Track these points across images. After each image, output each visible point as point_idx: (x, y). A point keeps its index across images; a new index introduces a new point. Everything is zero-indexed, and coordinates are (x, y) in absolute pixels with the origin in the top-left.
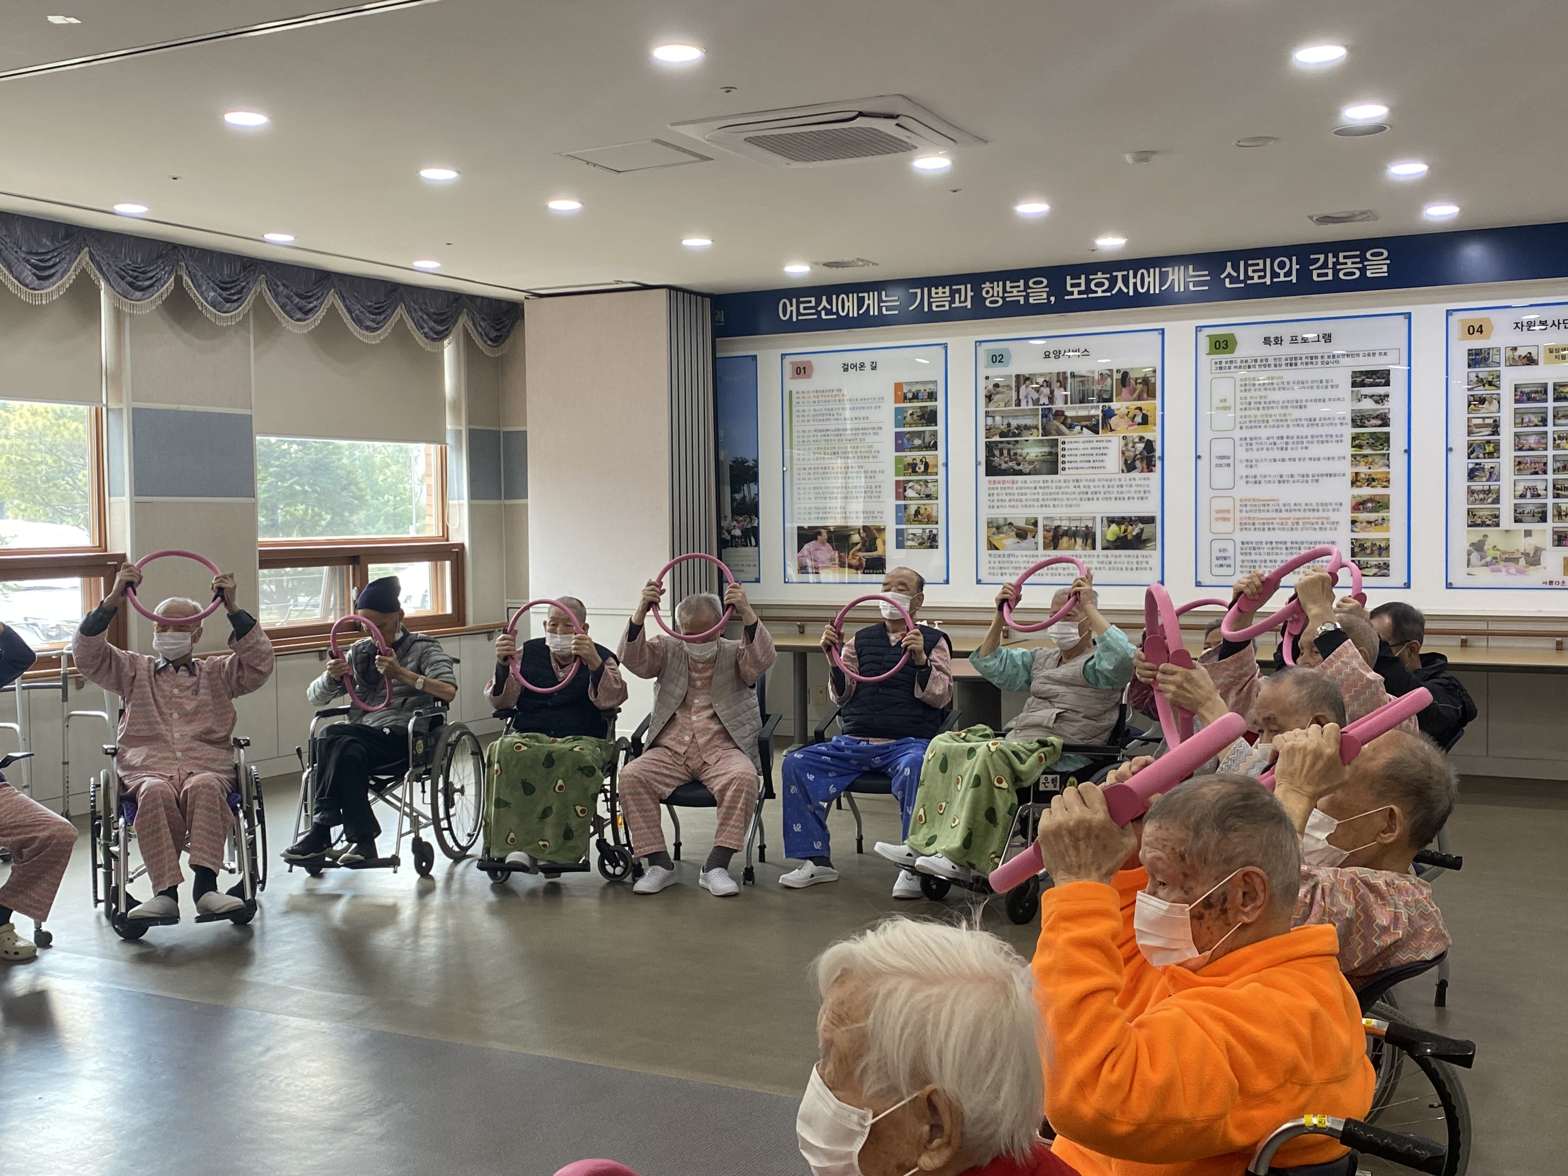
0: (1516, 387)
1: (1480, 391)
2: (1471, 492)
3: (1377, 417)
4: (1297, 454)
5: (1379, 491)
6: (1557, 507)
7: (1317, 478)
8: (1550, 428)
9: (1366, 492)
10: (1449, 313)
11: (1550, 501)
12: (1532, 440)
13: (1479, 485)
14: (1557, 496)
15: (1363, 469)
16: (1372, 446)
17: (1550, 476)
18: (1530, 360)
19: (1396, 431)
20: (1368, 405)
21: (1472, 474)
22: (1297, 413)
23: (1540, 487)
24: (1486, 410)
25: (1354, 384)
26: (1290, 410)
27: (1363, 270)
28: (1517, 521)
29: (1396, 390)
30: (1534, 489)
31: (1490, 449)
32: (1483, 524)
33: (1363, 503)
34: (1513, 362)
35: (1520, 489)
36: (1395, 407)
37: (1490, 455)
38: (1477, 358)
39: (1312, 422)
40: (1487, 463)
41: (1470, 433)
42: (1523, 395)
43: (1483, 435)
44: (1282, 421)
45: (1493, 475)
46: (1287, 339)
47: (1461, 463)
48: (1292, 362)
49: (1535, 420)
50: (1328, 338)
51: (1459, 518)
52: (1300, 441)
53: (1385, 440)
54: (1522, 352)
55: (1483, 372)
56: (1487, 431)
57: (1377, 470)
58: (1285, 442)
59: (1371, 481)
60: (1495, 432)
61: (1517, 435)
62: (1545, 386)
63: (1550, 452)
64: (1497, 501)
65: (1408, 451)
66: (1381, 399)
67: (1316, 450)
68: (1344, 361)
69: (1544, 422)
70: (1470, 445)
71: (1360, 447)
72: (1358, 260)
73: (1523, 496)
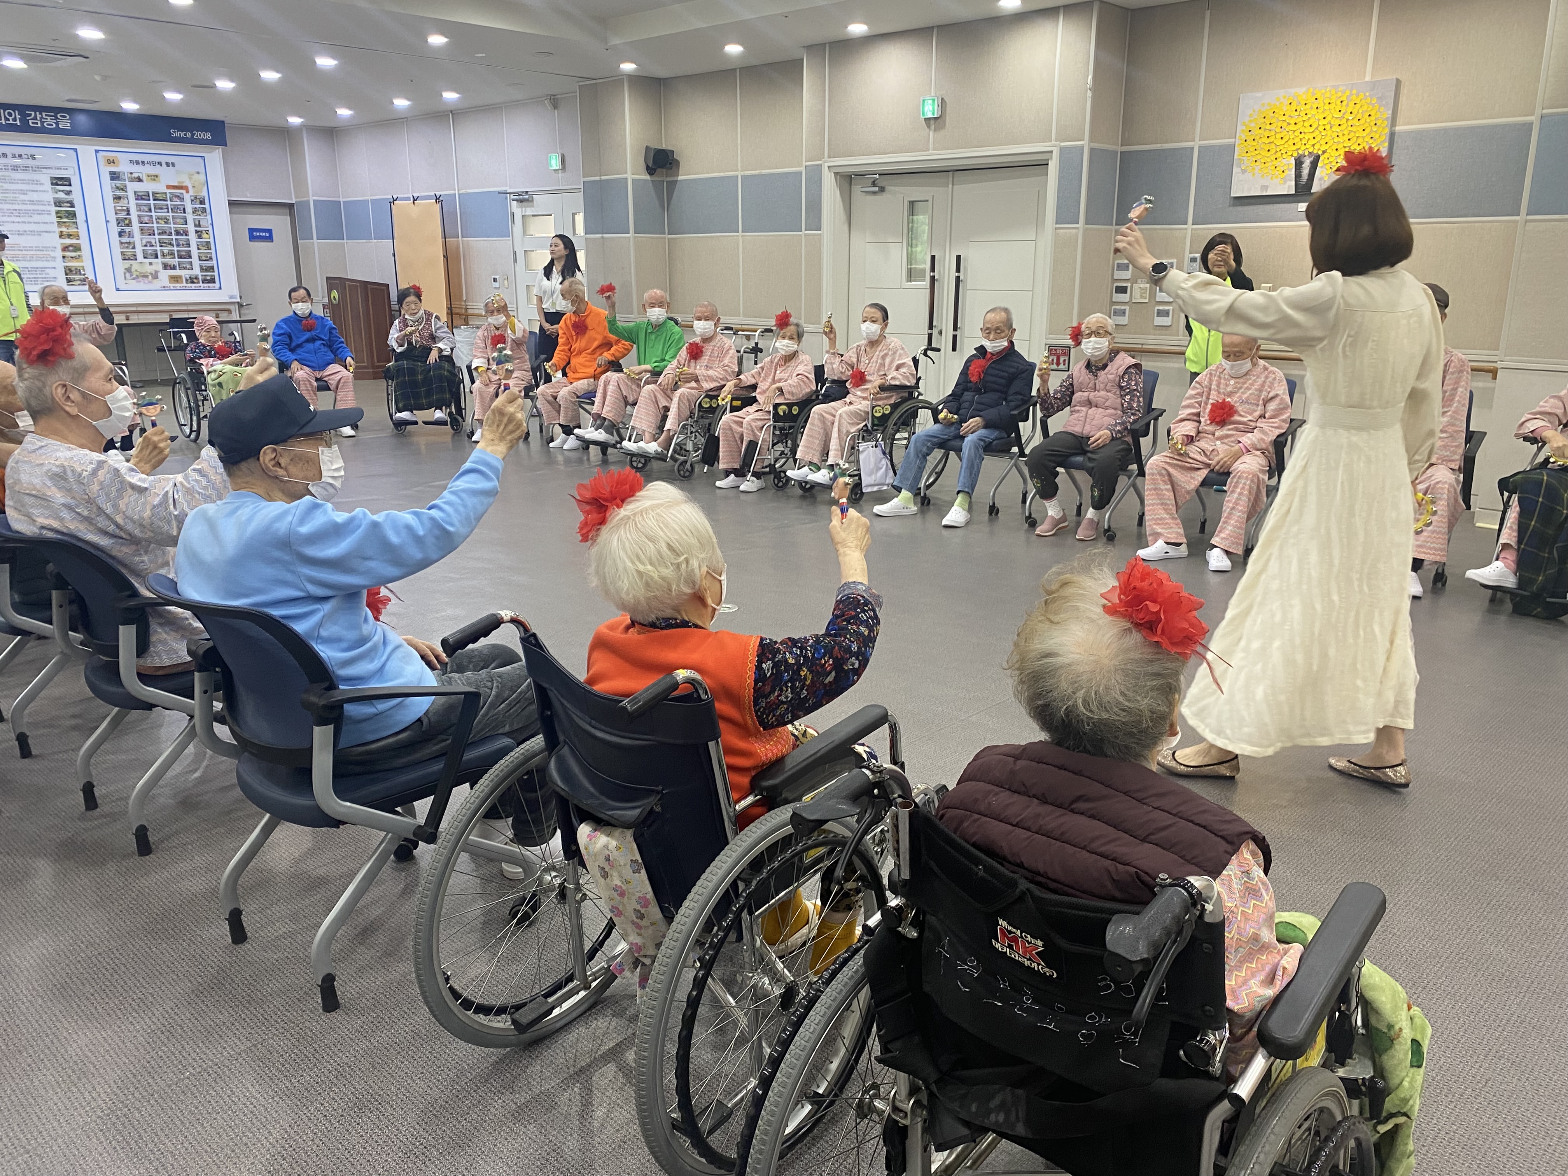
0: (135, 192)
1: (119, 193)
2: (121, 243)
3: (67, 202)
4: (27, 219)
5: (74, 241)
6: (162, 251)
7: (39, 233)
8: (153, 214)
9: (68, 241)
10: (97, 151)
11: (158, 248)
12: (146, 219)
13: (125, 239)
14: (161, 246)
15: (64, 229)
16: (67, 217)
17: (157, 237)
18: (140, 180)
19: (79, 209)
20: (62, 195)
21: (121, 234)
22: (22, 197)
23: (153, 242)
24: (123, 202)
25: (52, 184)
26: (17, 195)
27: (57, 124)
28: (145, 258)
29: (75, 187)
30: (150, 242)
31: (127, 222)
32: (129, 259)
33: (67, 247)
34: (132, 180)
35: (144, 242)
36: (76, 197)
37: (128, 225)
38: (114, 176)
39: (32, 202)
40: (127, 229)
41: (116, 214)
42: (139, 197)
43: (123, 215)
44: (13, 201)
45: (130, 235)
46: (9, 155)
47: (115, 229)
48: (15, 168)
49: (146, 209)
50: (33, 157)
51: (118, 257)
52: (27, 213)
53: (73, 215)
54: (135, 175)
55: (118, 183)
56: (125, 213)
57: (72, 230)
58: (19, 213)
59: (69, 236)
60: (128, 214)
61: (139, 216)
62: (148, 193)
63: (155, 225)
64: (134, 248)
65: (87, 221)
66: (69, 193)
67: (36, 218)
68: (44, 171)
69: (150, 210)
70: (117, 220)
71: (61, 217)
72: (53, 118)
73: (146, 246)
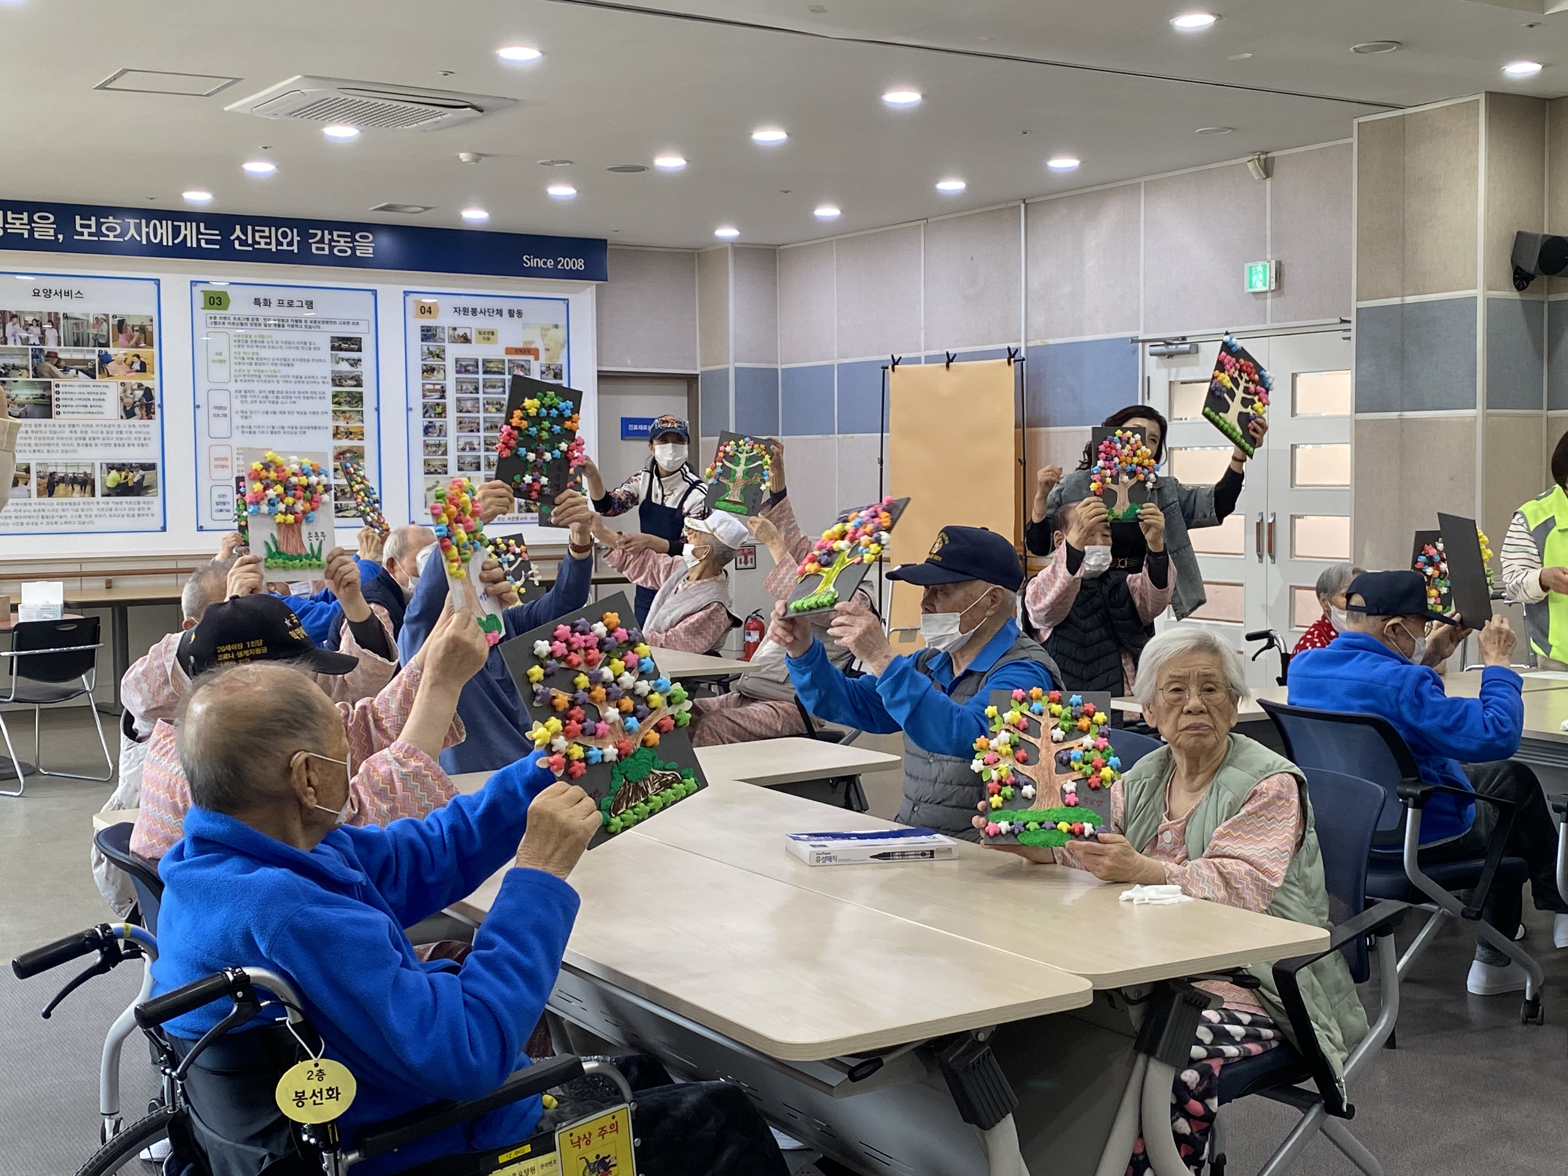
0: (457, 360)
1: (433, 362)
2: (427, 446)
3: (352, 378)
4: (288, 407)
5: (355, 443)
6: (487, 458)
7: (303, 430)
8: (481, 395)
9: (345, 443)
10: (406, 293)
11: (482, 454)
12: (469, 405)
13: (433, 439)
14: (487, 450)
15: (342, 424)
16: (349, 403)
17: (482, 434)
18: (466, 339)
19: (368, 390)
20: (345, 367)
21: (427, 430)
22: (286, 370)
24: (437, 377)
25: (333, 348)
26: (279, 367)
27: (353, 249)
28: (460, 469)
29: (367, 355)
30: (471, 443)
31: (439, 410)
32: (436, 472)
33: (343, 453)
34: (454, 340)
35: (462, 443)
36: (366, 369)
37: (440, 415)
38: (428, 334)
39: (299, 379)
40: (438, 422)
41: (424, 396)
42: (462, 368)
43: (434, 399)
44: (272, 377)
45: (442, 432)
46: (274, 303)
47: (418, 421)
48: (281, 324)
49: (471, 388)
50: (310, 305)
51: (418, 468)
52: (288, 396)
53: (358, 399)
54: (460, 332)
55: (432, 345)
56: (437, 395)
57: (354, 425)
58: (276, 397)
59: (349, 434)
60: (443, 397)
61: (458, 400)
62: (477, 361)
63: (482, 415)
64: (445, 453)
65: (378, 409)
66: (356, 363)
67: (303, 405)
68: (324, 327)
69: (477, 390)
70: (425, 406)
71: (339, 404)
72: (349, 240)
73: (463, 449)
